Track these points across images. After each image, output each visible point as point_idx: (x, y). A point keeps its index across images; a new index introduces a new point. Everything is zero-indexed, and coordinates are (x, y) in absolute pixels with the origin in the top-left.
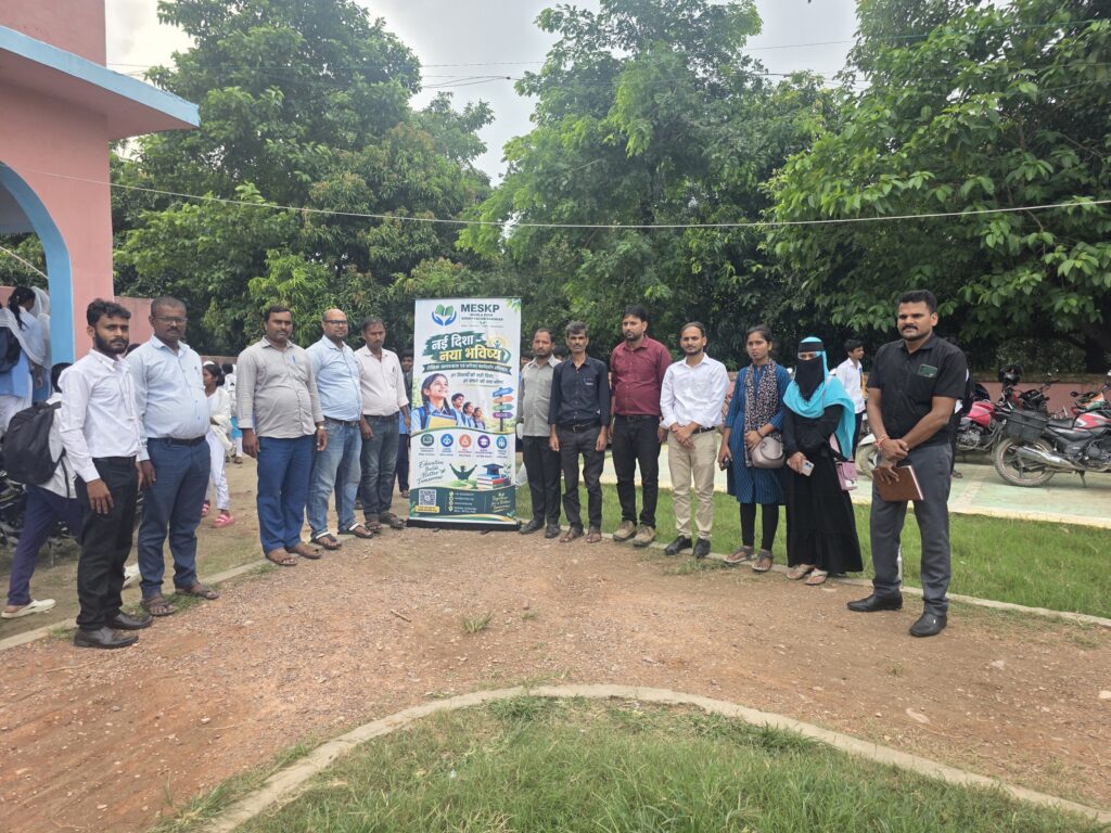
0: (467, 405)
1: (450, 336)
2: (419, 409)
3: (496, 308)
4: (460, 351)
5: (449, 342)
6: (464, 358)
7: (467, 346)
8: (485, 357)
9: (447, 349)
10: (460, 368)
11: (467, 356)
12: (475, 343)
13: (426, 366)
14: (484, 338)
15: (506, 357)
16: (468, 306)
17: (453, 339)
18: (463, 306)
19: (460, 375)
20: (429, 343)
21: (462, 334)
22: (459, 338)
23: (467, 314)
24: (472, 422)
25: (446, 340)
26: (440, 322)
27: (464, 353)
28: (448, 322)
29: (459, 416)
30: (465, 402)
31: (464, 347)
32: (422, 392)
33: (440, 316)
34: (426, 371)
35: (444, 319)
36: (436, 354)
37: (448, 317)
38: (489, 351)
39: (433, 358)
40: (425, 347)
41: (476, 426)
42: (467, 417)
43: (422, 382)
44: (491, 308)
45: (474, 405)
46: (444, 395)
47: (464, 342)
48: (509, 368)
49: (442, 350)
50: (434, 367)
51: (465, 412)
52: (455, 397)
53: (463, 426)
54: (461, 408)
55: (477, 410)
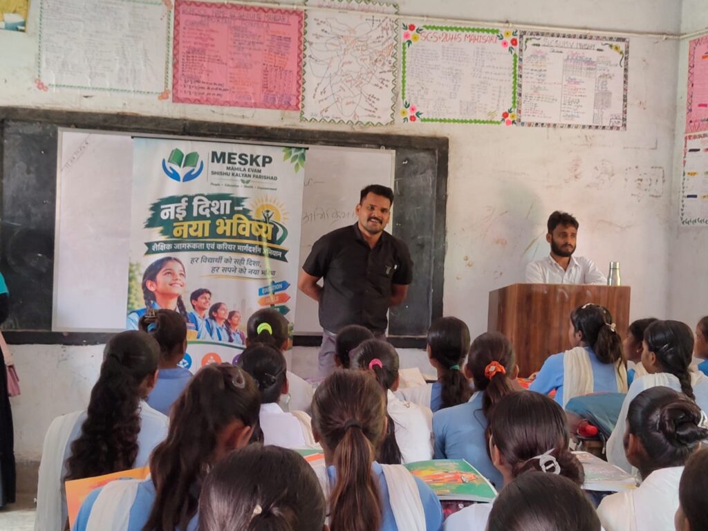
0: (216, 308)
1: (191, 199)
2: (138, 312)
3: (267, 160)
4: (207, 223)
5: (189, 209)
6: (213, 233)
7: (220, 216)
8: (247, 234)
9: (185, 219)
10: (205, 249)
11: (220, 231)
12: (233, 212)
13: (149, 245)
14: (246, 204)
15: (279, 235)
16: (223, 154)
17: (195, 203)
18: (214, 154)
19: (204, 259)
20: (156, 208)
21: (211, 198)
22: (207, 202)
23: (218, 167)
24: (224, 333)
25: (184, 204)
26: (175, 176)
27: (213, 227)
28: (189, 177)
29: (202, 324)
30: (213, 302)
31: (214, 217)
32: (144, 286)
33: (176, 168)
34: (149, 252)
35: (182, 171)
36: (168, 227)
37: (188, 169)
38: (255, 224)
39: (163, 233)
40: (149, 214)
41: (231, 340)
42: (214, 324)
43: (143, 270)
44: (260, 160)
45: (229, 306)
46: (177, 290)
47: (214, 210)
48: (284, 252)
49: (176, 220)
50: (163, 247)
51: (212, 317)
52: (195, 296)
53: (208, 338)
54: (206, 313)
55: (232, 314)
